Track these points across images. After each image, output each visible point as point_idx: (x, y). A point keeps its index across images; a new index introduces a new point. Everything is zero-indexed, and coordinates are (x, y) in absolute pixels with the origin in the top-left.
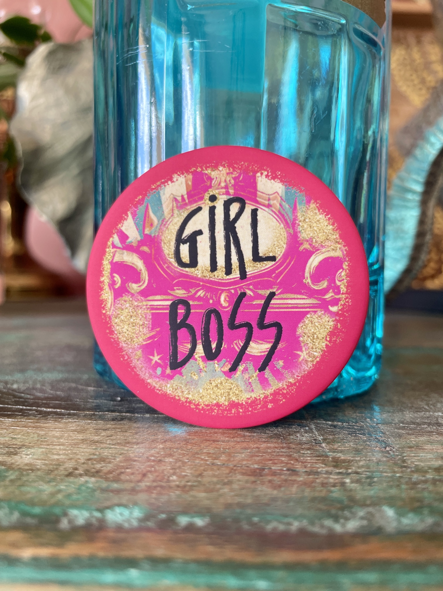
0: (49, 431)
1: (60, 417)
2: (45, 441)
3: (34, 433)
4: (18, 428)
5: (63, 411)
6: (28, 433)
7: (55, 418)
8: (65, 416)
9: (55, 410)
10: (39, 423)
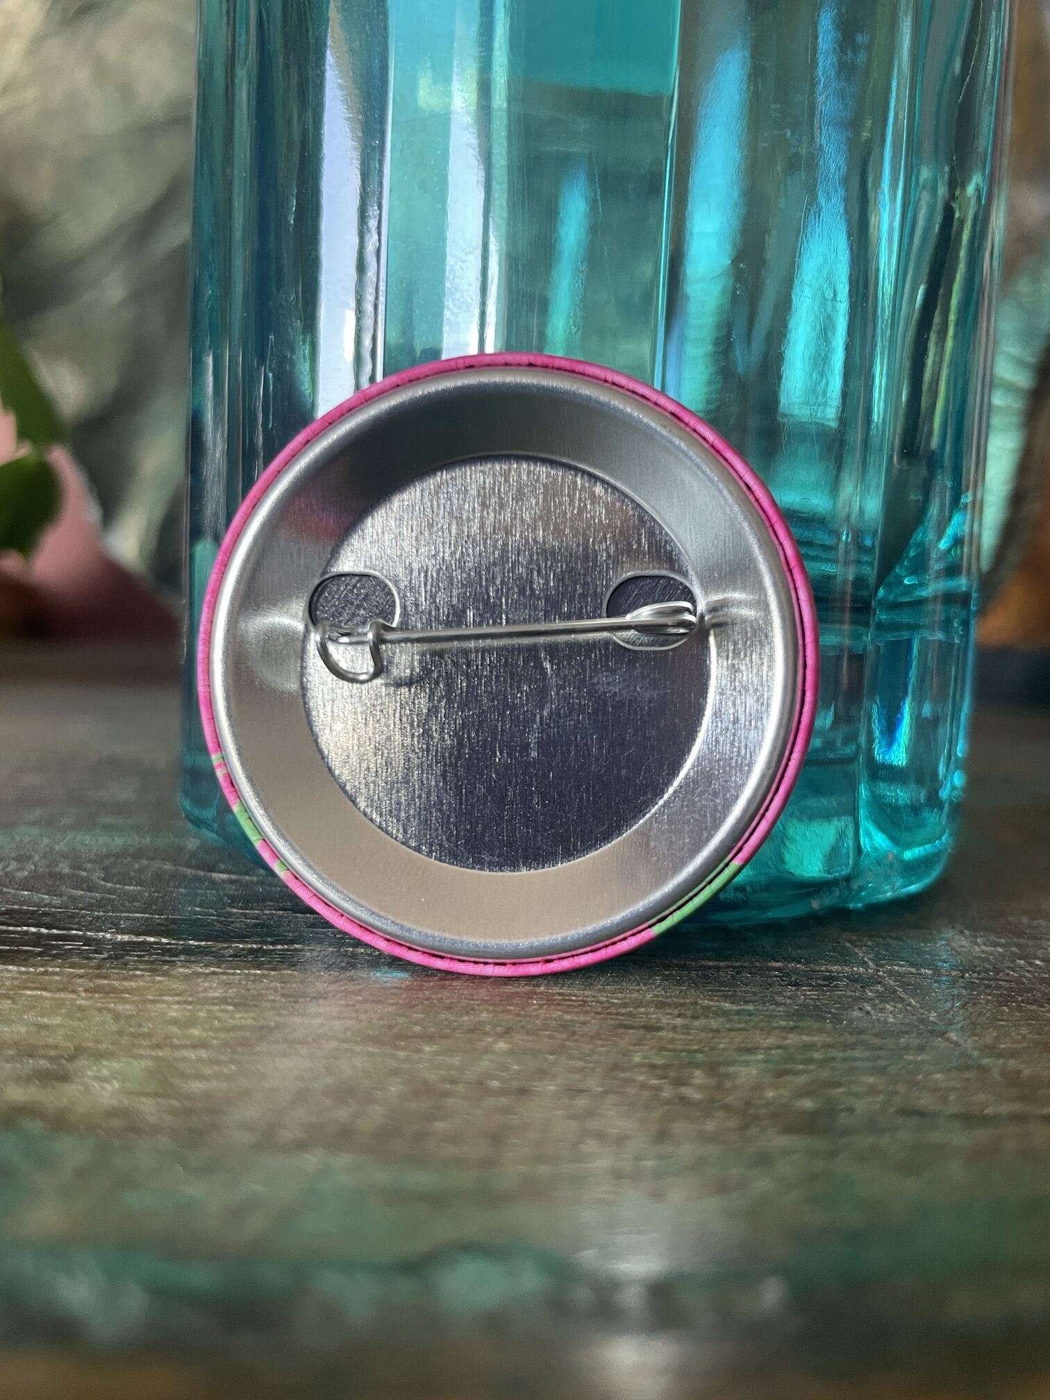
0: (145, 1001)
1: (163, 958)
2: (144, 1035)
3: (100, 1010)
4: (44, 993)
5: (164, 940)
6: (80, 1009)
7: (152, 962)
8: (176, 956)
9: (141, 939)
10: (105, 977)
